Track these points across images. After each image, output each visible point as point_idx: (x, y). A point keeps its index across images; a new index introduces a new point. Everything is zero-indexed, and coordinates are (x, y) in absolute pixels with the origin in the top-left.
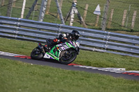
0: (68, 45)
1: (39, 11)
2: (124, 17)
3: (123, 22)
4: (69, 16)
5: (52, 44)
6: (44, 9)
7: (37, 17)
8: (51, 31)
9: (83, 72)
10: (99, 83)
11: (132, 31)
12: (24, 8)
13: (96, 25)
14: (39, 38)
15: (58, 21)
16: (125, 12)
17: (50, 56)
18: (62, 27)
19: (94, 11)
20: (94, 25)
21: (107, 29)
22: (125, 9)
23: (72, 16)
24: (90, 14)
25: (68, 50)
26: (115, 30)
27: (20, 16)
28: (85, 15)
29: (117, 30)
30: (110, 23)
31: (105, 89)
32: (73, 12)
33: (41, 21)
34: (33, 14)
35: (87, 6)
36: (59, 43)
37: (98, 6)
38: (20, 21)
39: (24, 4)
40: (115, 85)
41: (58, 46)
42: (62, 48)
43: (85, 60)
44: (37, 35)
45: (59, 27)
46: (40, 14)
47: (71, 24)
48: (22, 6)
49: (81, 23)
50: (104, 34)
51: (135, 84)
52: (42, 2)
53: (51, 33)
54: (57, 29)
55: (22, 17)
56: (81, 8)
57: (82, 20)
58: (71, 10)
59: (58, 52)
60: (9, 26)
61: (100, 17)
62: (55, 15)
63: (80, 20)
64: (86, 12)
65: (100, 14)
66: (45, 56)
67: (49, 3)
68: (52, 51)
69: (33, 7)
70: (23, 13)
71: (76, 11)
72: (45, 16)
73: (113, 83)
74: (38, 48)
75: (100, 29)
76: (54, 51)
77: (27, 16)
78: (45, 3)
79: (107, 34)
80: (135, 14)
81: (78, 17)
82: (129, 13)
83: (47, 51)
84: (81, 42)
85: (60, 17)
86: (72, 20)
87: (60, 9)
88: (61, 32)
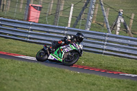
1: (86, 20)
4: (115, 25)
5: (57, 46)
6: (91, 18)
7: (84, 26)
8: (98, 39)
9: (129, 80)
12: (71, 17)
14: (86, 47)
15: (105, 30)
17: (54, 57)
18: (109, 36)
23: (119, 25)
24: (136, 23)
25: (71, 52)
27: (67, 24)
28: (131, 24)
32: (119, 21)
33: (88, 30)
34: (80, 22)
35: (133, 15)
36: (63, 45)
38: (67, 30)
39: (71, 13)
42: (66, 49)
43: (130, 68)
44: (84, 44)
45: (105, 36)
46: (87, 23)
47: (118, 33)
48: (69, 15)
49: (127, 32)
52: (89, 11)
55: (69, 26)
56: (127, 18)
57: (128, 29)
58: (117, 19)
59: (62, 53)
60: (56, 35)
62: (102, 24)
63: (126, 29)
64: (132, 21)
67: (96, 12)
69: (80, 16)
70: (70, 22)
71: (122, 20)
72: (92, 24)
76: (58, 53)
77: (74, 25)
78: (92, 12)
81: (124, 26)
84: (127, 51)
85: (107, 26)
86: (118, 29)
87: (107, 18)
88: (108, 41)
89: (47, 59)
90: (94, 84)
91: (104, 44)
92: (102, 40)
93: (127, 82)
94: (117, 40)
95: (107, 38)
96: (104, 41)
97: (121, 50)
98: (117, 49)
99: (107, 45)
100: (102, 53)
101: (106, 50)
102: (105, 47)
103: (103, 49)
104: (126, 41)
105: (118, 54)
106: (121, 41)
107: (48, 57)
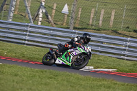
0: (80, 50)
1: (8, 11)
2: (92, 16)
3: (91, 20)
4: (38, 15)
6: (13, 9)
7: (6, 17)
9: (51, 70)
10: (67, 82)
11: (99, 29)
13: (64, 24)
14: (8, 37)
15: (27, 20)
16: (93, 10)
17: (61, 62)
18: (31, 27)
20: (62, 24)
21: (75, 28)
22: (93, 7)
23: (41, 15)
24: (58, 13)
25: (80, 55)
26: (82, 29)
28: (53, 14)
29: (85, 29)
30: (78, 22)
31: (73, 87)
32: (41, 11)
33: (10, 21)
34: (2, 13)
35: (55, 5)
37: (66, 5)
40: (83, 83)
41: (69, 51)
42: (74, 53)
44: (6, 35)
45: (27, 26)
46: (9, 14)
47: (40, 23)
49: (49, 22)
50: (72, 33)
51: (103, 83)
52: (11, 2)
53: (19, 32)
54: (26, 28)
57: (50, 19)
58: (39, 10)
59: (70, 57)
61: (68, 16)
62: (24, 14)
63: (48, 18)
64: (54, 11)
66: (57, 62)
67: (18, 3)
68: (63, 56)
69: (2, 7)
72: (14, 15)
74: (49, 53)
75: (68, 28)
76: (66, 56)
78: (14, 3)
79: (75, 33)
80: (103, 12)
81: (46, 15)
83: (59, 56)
84: (49, 41)
85: (29, 17)
86: (40, 19)
87: (29, 8)
88: (30, 32)
89: (54, 63)
90: (16, 75)
91: (26, 35)
92: (24, 31)
94: (40, 30)
95: (29, 29)
96: (26, 31)
97: (44, 41)
98: (39, 40)
99: (29, 35)
100: (24, 44)
101: (28, 41)
102: (27, 38)
103: (25, 40)
104: (48, 32)
105: (40, 45)
106: (43, 31)
107: (55, 61)
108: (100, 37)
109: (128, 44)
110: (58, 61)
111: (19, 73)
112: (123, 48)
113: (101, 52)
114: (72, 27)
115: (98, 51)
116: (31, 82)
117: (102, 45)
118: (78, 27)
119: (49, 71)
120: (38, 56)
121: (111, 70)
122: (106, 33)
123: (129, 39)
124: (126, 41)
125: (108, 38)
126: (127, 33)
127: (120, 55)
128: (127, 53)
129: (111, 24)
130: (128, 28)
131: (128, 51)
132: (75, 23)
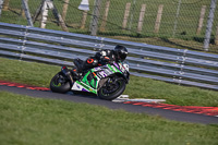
0: (112, 69)
2: (127, 15)
3: (125, 22)
4: (40, 13)
6: (2, 2)
8: (12, 36)
9: (61, 101)
10: (87, 118)
11: (138, 36)
13: (83, 27)
15: (23, 20)
16: (128, 6)
17: (82, 87)
18: (29, 31)
19: (79, 4)
20: (79, 27)
21: (100, 34)
22: (129, 1)
23: (45, 13)
24: (73, 10)
25: (111, 77)
26: (112, 35)
28: (65, 12)
29: (115, 34)
30: (104, 24)
31: (96, 127)
32: (45, 6)
36: (96, 66)
40: (113, 121)
42: (102, 73)
45: (24, 30)
47: (43, 25)
49: (58, 23)
50: (94, 41)
51: (144, 120)
53: (11, 39)
54: (21, 33)
56: (58, 1)
57: (61, 19)
58: (42, 4)
59: (96, 80)
61: (89, 14)
62: (19, 11)
63: (58, 18)
64: (66, 6)
65: (88, 9)
66: (74, 88)
68: (85, 79)
71: (51, 6)
72: (3, 12)
73: (109, 118)
74: (61, 73)
75: (89, 33)
76: (89, 79)
79: (99, 42)
80: (143, 9)
81: (54, 14)
82: (133, 7)
83: (77, 79)
84: (59, 54)
85: (26, 15)
86: (45, 18)
87: (26, 1)
88: (28, 39)
89: (70, 90)
90: (6, 108)
91: (21, 44)
92: (18, 37)
93: (59, 104)
94: (43, 37)
95: (27, 34)
96: (22, 38)
97: (50, 53)
98: (43, 52)
99: (26, 45)
100: (18, 58)
101: (25, 53)
102: (24, 48)
103: (20, 52)
104: (56, 39)
105: (44, 59)
106: (49, 38)
107: (71, 86)
108: (139, 48)
109: (184, 59)
110: (76, 86)
111: (10, 104)
112: (176, 65)
113: (141, 72)
114: (94, 32)
115: (137, 70)
116: (29, 118)
117: (142, 60)
118: (104, 31)
119: (58, 101)
120: (40, 78)
121: (156, 101)
122: (149, 43)
123: (186, 51)
124: (181, 54)
125: (151, 50)
126: (183, 43)
127: (172, 76)
128: (182, 73)
129: (157, 27)
130: (184, 33)
131: (184, 70)
132: (99, 26)
